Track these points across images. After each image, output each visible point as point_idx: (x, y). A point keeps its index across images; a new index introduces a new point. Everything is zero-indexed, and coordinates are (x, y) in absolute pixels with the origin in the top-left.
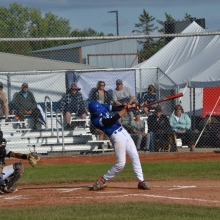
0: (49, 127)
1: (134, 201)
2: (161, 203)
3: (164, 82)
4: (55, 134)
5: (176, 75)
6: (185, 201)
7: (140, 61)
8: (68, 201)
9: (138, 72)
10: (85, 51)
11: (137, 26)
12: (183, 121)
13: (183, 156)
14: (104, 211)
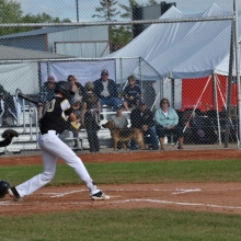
0: (21, 123)
4: (28, 130)
9: (118, 62)
10: (51, 38)
11: (98, 10)
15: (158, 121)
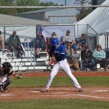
0: (27, 56)
1: (73, 98)
2: (88, 100)
3: (91, 32)
4: (30, 60)
5: (97, 29)
6: (101, 99)
7: (78, 20)
8: (36, 98)
9: (76, 26)
10: (47, 14)
12: (101, 54)
13: (101, 73)
14: (56, 103)
15: (95, 56)
